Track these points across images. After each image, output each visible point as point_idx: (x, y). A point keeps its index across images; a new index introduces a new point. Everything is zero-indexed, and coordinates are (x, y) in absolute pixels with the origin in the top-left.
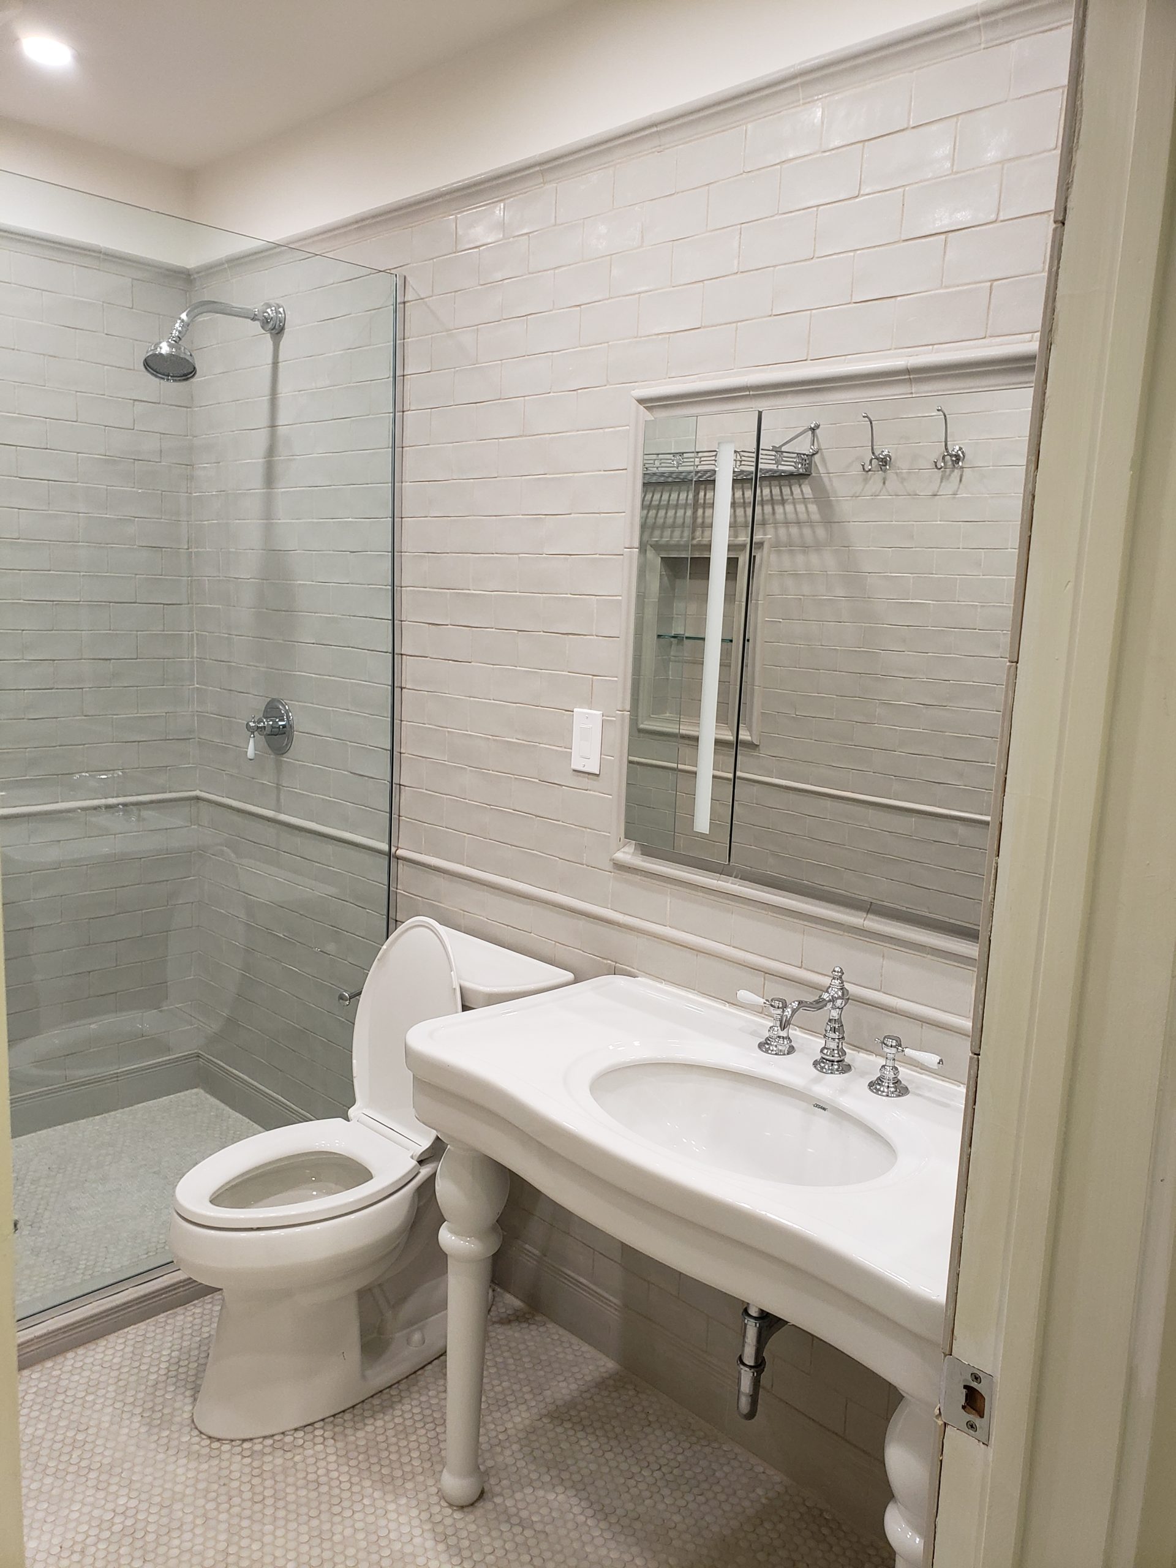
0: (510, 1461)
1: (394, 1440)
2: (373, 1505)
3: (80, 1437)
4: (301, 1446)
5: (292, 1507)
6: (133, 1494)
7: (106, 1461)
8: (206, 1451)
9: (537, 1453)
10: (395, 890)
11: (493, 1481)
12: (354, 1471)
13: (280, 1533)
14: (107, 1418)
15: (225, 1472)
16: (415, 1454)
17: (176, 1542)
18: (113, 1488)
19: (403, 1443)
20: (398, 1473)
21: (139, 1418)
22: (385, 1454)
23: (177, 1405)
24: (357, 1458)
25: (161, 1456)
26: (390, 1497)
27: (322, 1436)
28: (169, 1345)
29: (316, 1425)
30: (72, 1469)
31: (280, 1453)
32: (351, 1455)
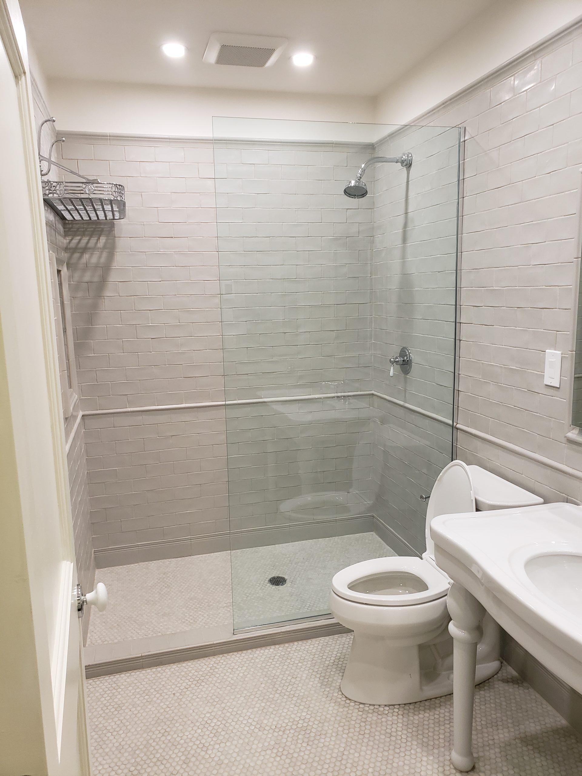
0: (493, 756)
1: (433, 726)
2: (415, 754)
3: (293, 680)
4: (386, 714)
5: (377, 742)
6: (309, 713)
7: (301, 694)
8: (343, 703)
9: (508, 757)
10: (456, 445)
11: (481, 764)
12: (409, 735)
13: (369, 752)
14: (305, 675)
15: (350, 716)
16: (442, 736)
17: (322, 740)
18: (302, 707)
19: (437, 729)
20: (431, 743)
21: (318, 679)
22: (426, 731)
23: (335, 678)
24: (412, 729)
25: (324, 699)
26: (425, 754)
27: (397, 712)
28: (337, 650)
29: (395, 706)
30: (287, 693)
31: (376, 714)
32: (409, 726)
